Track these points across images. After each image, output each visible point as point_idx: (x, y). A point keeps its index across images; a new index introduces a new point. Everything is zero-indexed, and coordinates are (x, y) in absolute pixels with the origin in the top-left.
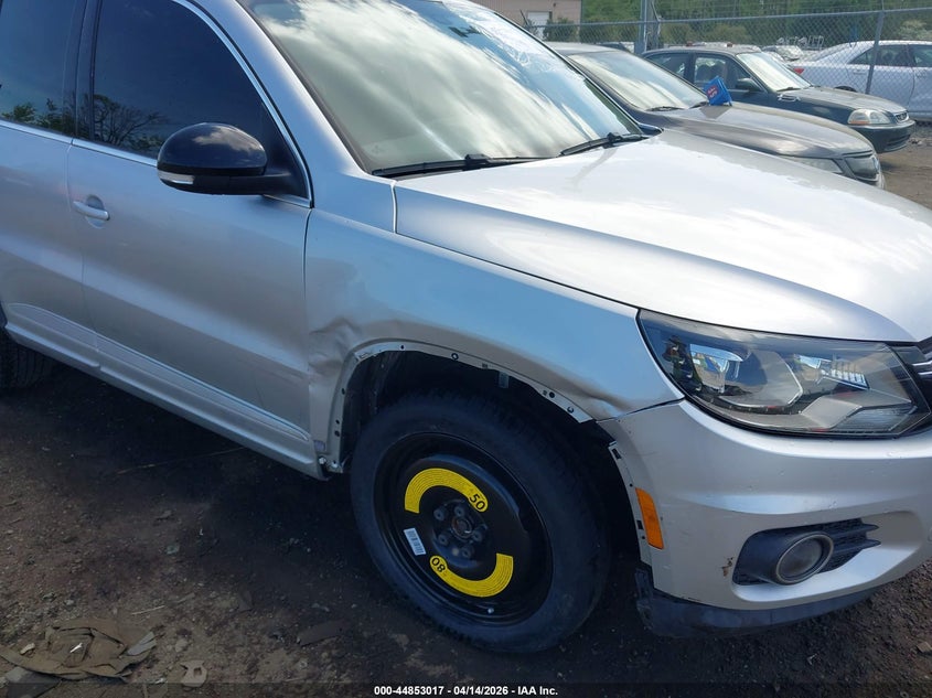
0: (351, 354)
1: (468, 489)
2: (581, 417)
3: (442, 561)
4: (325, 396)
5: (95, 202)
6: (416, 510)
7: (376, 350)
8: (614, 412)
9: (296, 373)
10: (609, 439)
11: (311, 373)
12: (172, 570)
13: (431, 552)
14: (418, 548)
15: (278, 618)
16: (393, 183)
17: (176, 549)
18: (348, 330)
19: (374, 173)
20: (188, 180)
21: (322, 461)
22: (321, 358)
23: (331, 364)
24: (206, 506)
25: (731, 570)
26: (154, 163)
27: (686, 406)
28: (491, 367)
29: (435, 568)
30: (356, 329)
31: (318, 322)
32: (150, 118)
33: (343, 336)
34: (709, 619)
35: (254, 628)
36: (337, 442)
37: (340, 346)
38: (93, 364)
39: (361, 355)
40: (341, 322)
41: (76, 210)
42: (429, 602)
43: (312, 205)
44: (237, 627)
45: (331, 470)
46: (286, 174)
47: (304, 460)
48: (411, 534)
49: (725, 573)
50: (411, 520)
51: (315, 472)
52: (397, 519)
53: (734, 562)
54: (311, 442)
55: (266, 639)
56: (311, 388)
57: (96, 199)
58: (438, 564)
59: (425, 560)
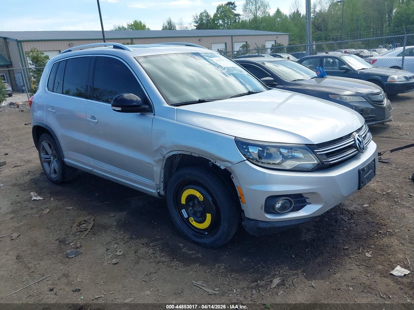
0: (164, 156)
1: (198, 194)
2: (223, 168)
3: (192, 219)
4: (158, 170)
5: (93, 118)
6: (184, 203)
7: (171, 154)
8: (230, 165)
9: (150, 164)
10: (231, 174)
11: (154, 163)
12: (114, 229)
13: (189, 217)
14: (186, 216)
15: (145, 240)
16: (176, 108)
17: (115, 224)
18: (163, 149)
19: (171, 105)
20: (120, 109)
21: (158, 191)
22: (157, 158)
23: (160, 160)
24: (125, 213)
25: (263, 208)
26: (111, 105)
27: (247, 162)
28: (200, 156)
29: (190, 221)
30: (165, 148)
31: (155, 148)
32: (110, 92)
33: (162, 151)
34: (261, 225)
35: (137, 242)
36: (162, 184)
37: (162, 154)
38: (91, 169)
39: (167, 156)
40: (162, 147)
41: (87, 120)
42: (189, 233)
43: (154, 115)
44: (132, 242)
45: (161, 194)
46: (147, 107)
47: (153, 191)
48: (183, 211)
49: (262, 209)
50: (183, 207)
51: (156, 195)
52: (179, 206)
53: (264, 206)
54: (155, 185)
55: (140, 245)
56: (154, 168)
57: (93, 116)
58: (191, 219)
59: (187, 219)
